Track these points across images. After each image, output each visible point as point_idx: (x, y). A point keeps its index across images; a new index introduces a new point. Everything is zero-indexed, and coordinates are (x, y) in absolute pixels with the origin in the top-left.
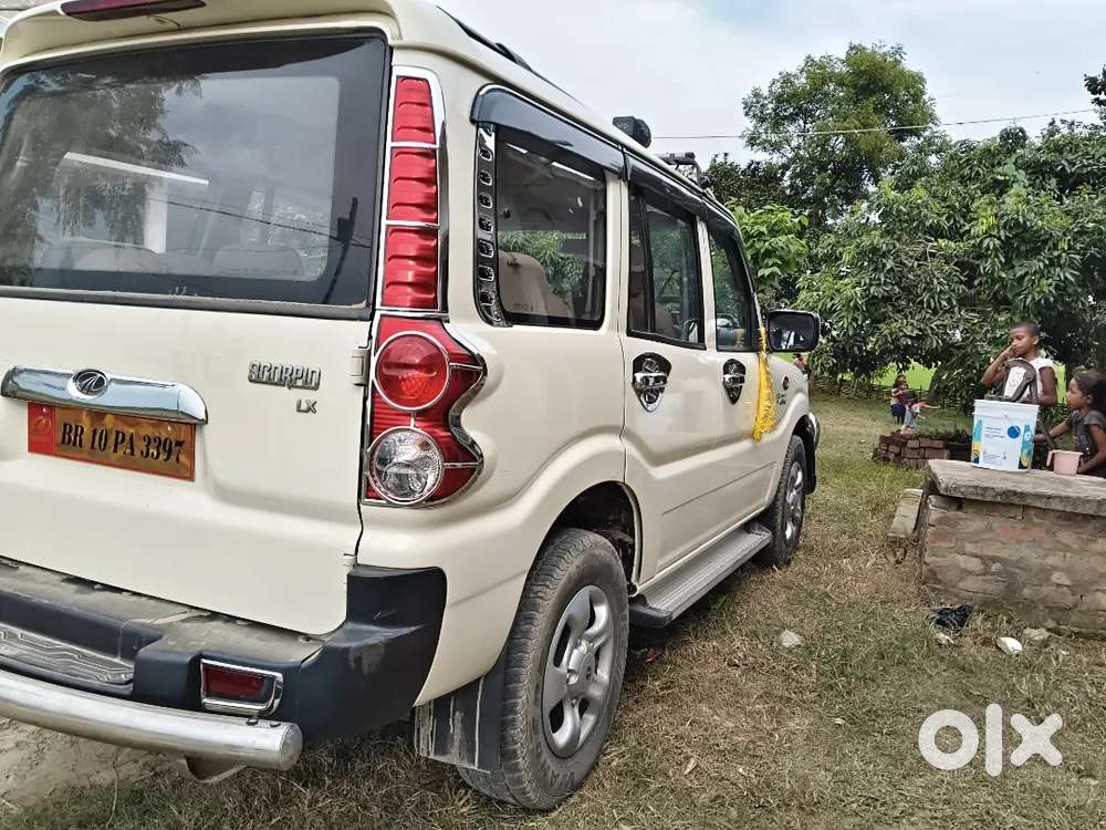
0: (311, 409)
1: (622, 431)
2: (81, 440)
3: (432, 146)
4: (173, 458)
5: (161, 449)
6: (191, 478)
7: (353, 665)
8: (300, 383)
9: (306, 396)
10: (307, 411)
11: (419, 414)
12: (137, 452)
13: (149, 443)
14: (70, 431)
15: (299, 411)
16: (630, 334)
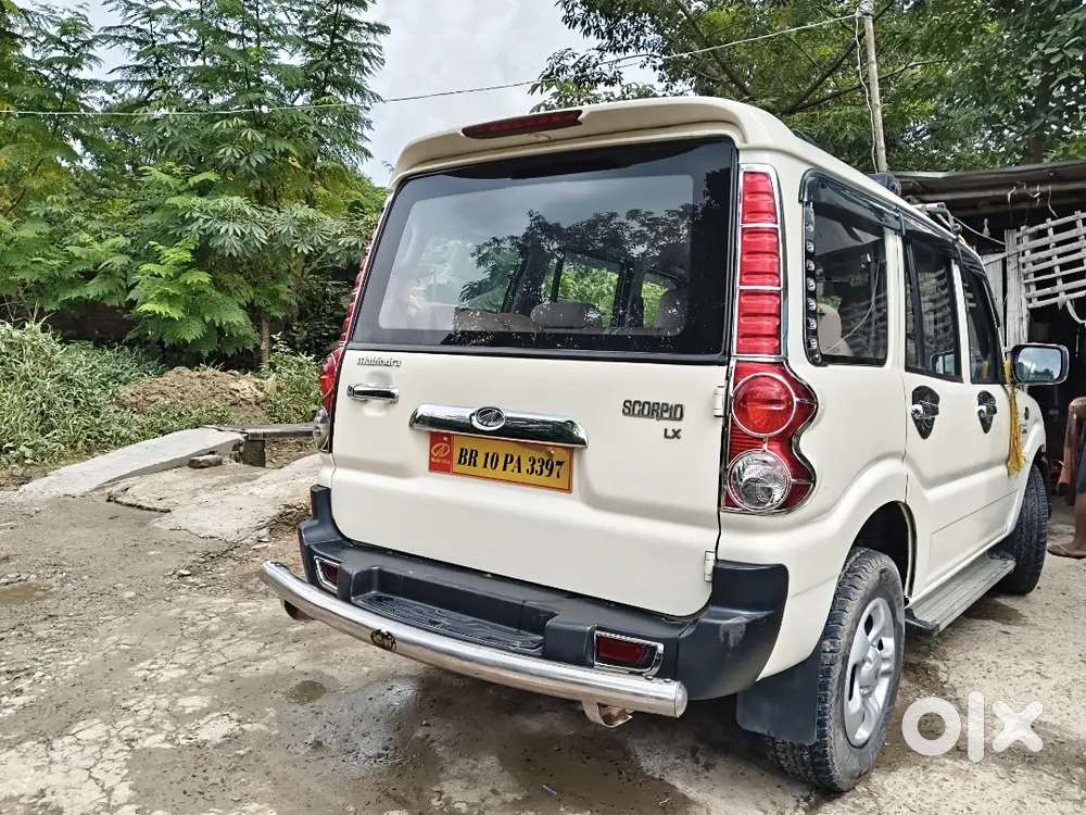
0: (676, 434)
1: (903, 457)
2: (475, 461)
3: (775, 226)
4: (555, 473)
5: (544, 467)
6: (569, 490)
7: (722, 639)
8: (666, 415)
9: (672, 425)
10: (673, 437)
11: (771, 439)
12: (523, 470)
13: (534, 462)
14: (466, 454)
15: (666, 436)
16: (908, 369)
